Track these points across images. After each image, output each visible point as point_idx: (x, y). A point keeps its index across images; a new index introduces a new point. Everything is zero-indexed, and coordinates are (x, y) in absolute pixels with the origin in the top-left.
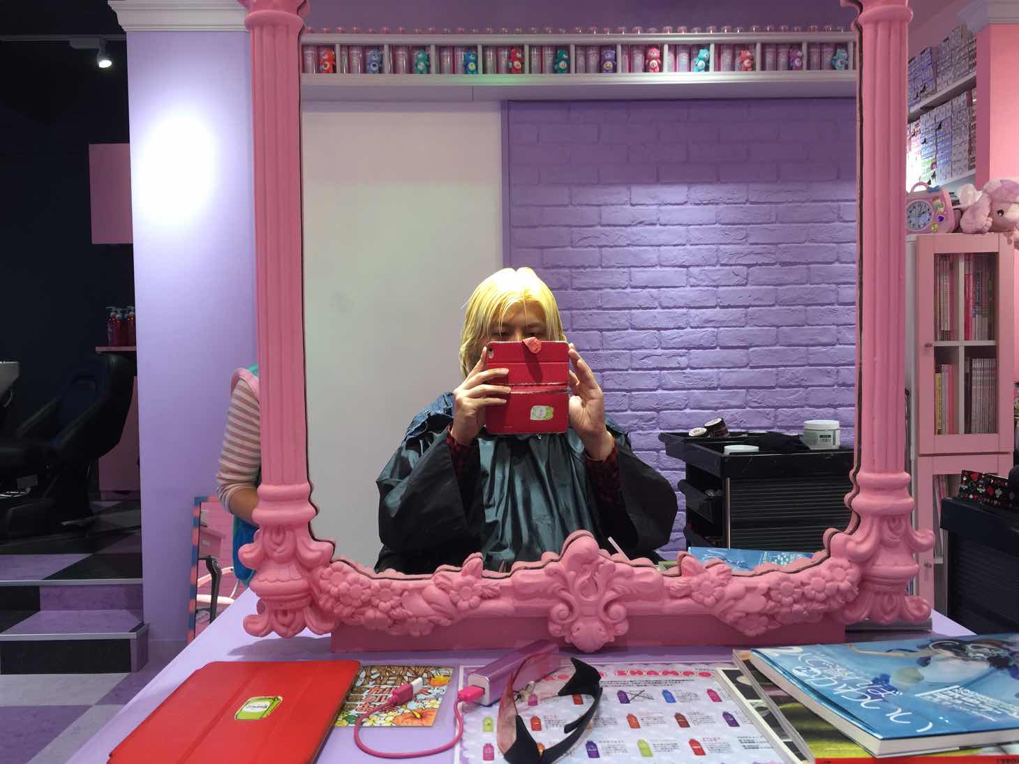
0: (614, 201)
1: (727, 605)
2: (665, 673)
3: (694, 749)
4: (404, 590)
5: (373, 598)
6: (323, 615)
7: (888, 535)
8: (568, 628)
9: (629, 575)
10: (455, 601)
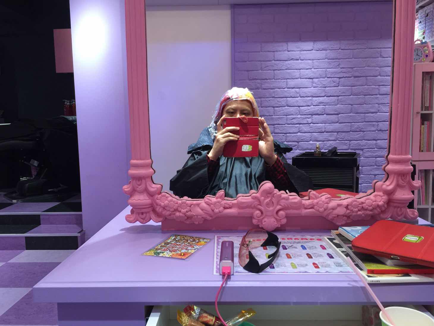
0: (280, 50)
1: (329, 212)
2: (302, 239)
3: (315, 266)
4: (191, 205)
5: (179, 208)
6: (158, 215)
7: (401, 182)
8: (261, 221)
9: (287, 199)
10: (213, 209)
